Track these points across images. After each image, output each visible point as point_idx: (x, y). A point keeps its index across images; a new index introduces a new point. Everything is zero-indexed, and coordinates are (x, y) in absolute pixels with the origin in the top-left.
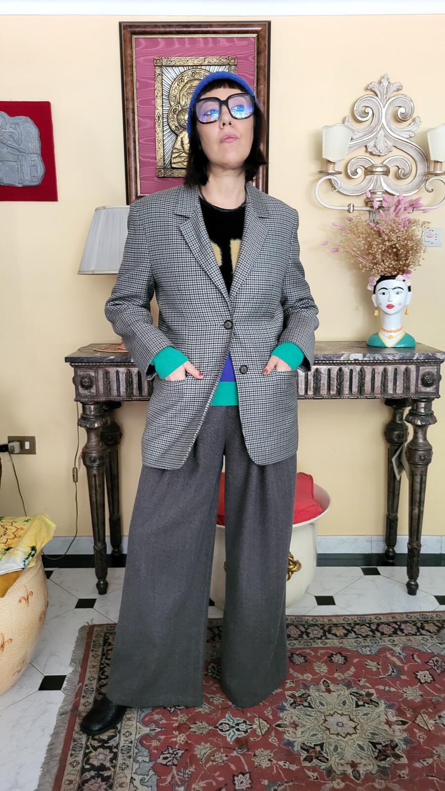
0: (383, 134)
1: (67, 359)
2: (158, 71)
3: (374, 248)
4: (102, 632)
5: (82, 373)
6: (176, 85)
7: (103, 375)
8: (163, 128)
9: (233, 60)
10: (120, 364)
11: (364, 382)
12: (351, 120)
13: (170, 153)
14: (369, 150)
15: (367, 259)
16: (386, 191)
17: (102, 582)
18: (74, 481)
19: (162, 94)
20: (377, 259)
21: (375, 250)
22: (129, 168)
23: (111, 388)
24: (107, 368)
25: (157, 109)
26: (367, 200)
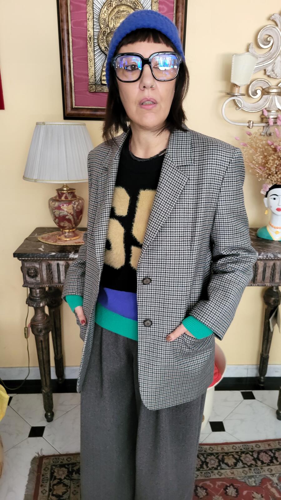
0: (280, 60)
1: (15, 255)
3: (270, 163)
4: (49, 465)
5: (28, 265)
6: (105, 9)
7: (46, 266)
8: (94, 49)
10: (60, 258)
12: (254, 46)
13: (100, 71)
14: (268, 74)
15: (263, 170)
16: (279, 109)
17: (49, 414)
18: (26, 337)
19: (93, 17)
20: (272, 172)
22: (65, 84)
23: (53, 277)
24: (50, 262)
25: (89, 31)
26: (263, 117)
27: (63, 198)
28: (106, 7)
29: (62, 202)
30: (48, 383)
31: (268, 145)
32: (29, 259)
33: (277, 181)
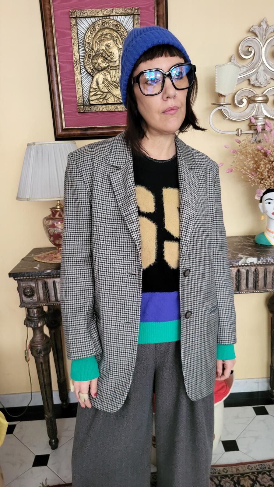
0: (263, 69)
1: (11, 275)
2: (73, 22)
3: (262, 167)
5: (24, 285)
6: (89, 33)
7: (43, 285)
8: (81, 71)
9: (137, 11)
10: (55, 276)
11: (258, 280)
12: (236, 58)
13: (88, 92)
14: (252, 83)
15: (255, 175)
16: (266, 116)
18: (26, 361)
19: (78, 42)
20: (264, 176)
21: (263, 169)
22: (55, 106)
23: (50, 295)
24: (46, 280)
25: (75, 55)
26: (251, 124)
27: (57, 216)
28: (90, 31)
29: (56, 220)
30: (51, 408)
31: (258, 150)
32: (25, 278)
33: (270, 185)
